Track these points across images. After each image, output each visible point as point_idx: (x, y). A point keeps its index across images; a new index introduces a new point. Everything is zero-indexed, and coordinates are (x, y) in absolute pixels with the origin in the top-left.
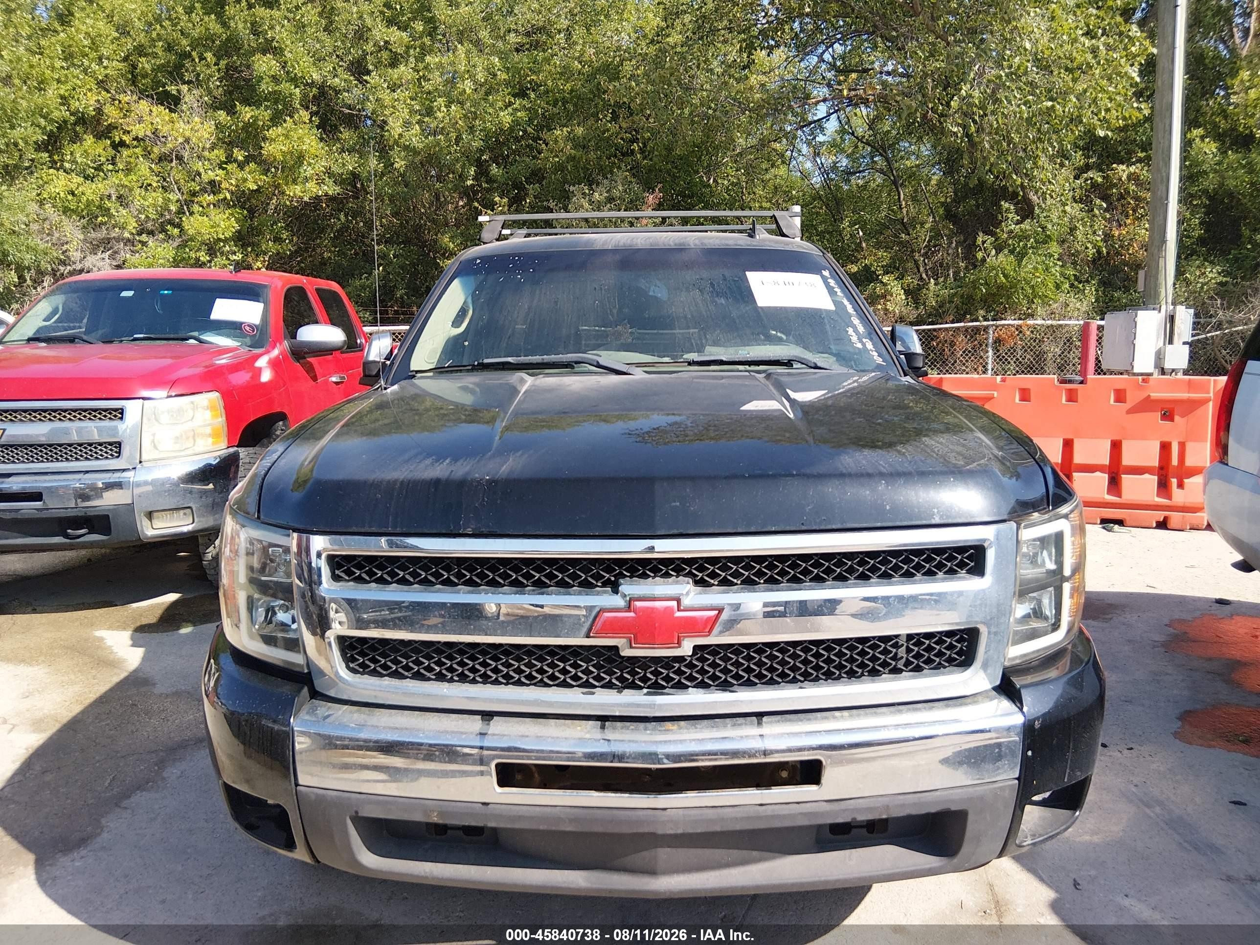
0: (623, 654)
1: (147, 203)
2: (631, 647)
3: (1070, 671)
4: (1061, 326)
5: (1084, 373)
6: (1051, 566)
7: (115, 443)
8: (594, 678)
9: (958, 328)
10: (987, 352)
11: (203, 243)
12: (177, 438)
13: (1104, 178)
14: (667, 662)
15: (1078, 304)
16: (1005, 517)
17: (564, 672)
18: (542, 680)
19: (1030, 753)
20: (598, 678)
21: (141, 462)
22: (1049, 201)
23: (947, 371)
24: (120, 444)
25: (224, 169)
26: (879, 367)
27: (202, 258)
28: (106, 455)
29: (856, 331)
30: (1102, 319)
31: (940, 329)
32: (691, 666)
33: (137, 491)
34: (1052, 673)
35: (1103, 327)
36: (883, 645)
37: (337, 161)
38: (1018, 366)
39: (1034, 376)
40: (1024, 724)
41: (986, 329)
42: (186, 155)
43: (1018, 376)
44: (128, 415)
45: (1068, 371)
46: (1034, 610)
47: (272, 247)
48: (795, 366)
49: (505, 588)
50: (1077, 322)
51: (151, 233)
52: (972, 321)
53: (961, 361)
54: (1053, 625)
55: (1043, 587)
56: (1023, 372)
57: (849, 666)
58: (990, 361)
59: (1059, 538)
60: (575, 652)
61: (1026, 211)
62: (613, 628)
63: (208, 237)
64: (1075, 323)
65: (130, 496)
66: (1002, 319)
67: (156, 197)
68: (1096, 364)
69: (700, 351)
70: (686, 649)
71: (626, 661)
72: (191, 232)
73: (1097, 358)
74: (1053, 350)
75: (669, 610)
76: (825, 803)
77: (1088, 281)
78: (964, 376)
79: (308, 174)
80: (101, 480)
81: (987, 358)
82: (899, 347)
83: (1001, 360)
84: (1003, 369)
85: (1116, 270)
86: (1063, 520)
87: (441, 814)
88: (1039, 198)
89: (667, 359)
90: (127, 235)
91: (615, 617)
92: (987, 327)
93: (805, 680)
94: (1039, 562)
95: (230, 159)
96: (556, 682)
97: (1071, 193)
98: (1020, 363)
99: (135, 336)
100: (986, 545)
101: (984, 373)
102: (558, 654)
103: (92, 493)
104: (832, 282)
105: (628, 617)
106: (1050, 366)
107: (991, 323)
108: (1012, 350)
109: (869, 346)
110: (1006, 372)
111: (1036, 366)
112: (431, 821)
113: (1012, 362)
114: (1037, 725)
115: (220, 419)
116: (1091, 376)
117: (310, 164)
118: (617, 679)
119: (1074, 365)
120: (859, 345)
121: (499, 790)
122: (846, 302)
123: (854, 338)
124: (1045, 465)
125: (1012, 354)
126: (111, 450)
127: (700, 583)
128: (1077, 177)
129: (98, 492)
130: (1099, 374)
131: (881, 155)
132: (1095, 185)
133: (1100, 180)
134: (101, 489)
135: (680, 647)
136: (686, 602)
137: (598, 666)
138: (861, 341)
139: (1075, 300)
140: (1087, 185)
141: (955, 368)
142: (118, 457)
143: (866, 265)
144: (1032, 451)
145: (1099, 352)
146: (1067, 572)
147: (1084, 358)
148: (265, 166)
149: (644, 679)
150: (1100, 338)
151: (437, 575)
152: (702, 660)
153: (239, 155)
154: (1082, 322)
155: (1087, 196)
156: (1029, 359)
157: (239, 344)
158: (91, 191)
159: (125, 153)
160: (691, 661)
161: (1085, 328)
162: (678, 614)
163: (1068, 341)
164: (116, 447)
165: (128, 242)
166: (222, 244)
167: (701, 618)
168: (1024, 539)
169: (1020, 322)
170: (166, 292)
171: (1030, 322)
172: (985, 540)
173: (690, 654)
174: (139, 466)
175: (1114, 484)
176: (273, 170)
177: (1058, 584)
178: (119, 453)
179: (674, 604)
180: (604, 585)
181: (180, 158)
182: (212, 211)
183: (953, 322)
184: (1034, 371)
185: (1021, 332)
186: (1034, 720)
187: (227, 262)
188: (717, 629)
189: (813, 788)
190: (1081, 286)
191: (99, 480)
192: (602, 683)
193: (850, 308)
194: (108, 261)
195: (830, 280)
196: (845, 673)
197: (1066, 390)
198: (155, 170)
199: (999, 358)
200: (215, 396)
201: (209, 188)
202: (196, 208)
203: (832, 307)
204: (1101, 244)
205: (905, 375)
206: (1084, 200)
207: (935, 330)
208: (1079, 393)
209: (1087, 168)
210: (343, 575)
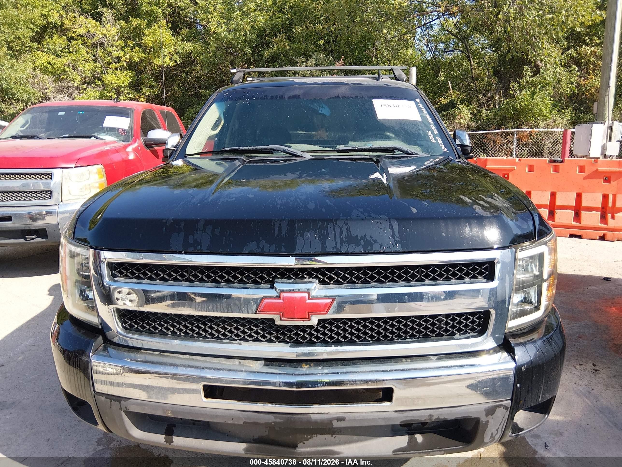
0: (276, 323)
1: (85, 69)
2: (281, 320)
3: (544, 335)
4: (552, 132)
5: (563, 157)
6: (536, 273)
7: (49, 191)
8: (261, 336)
9: (498, 133)
10: (513, 145)
11: (113, 88)
12: (81, 189)
13: (577, 53)
14: (303, 329)
15: (562, 120)
16: (508, 245)
17: (244, 332)
18: (231, 337)
19: (518, 385)
20: (264, 337)
21: (62, 201)
22: (548, 66)
23: (492, 155)
24: (51, 191)
25: (123, 50)
26: (444, 153)
27: (113, 96)
28: (44, 197)
29: (433, 133)
30: (574, 128)
31: (488, 133)
32: (317, 331)
33: (60, 217)
34: (535, 336)
35: (574, 132)
36: (432, 320)
37: (181, 45)
38: (529, 153)
39: (537, 158)
40: (516, 367)
41: (513, 134)
42: (105, 43)
43: (529, 158)
44: (54, 176)
45: (555, 155)
46: (525, 298)
47: (147, 91)
48: (396, 153)
49: (209, 283)
50: (561, 130)
51: (88, 83)
52: (506, 129)
53: (499, 150)
54: (535, 307)
55: (532, 285)
56: (531, 156)
57: (411, 332)
58: (514, 150)
59: (541, 256)
60: (249, 321)
61: (536, 71)
62: (270, 308)
63: (115, 85)
64: (560, 130)
65: (57, 219)
66: (521, 128)
67: (91, 65)
68: (570, 152)
69: (345, 144)
70: (314, 321)
71: (279, 327)
72: (107, 82)
73: (571, 149)
74: (547, 144)
75: (303, 299)
76: (394, 413)
77: (567, 109)
78: (501, 158)
79: (166, 53)
80: (45, 210)
81: (513, 148)
82: (458, 142)
83: (520, 149)
84: (521, 154)
85: (581, 103)
86: (544, 246)
87: (173, 412)
88: (542, 64)
89: (327, 149)
90: (75, 85)
91: (271, 302)
92: (513, 132)
93: (385, 340)
94: (530, 270)
95: (126, 45)
96: (239, 338)
97: (560, 62)
98: (530, 151)
99: (64, 135)
100: (495, 262)
101: (511, 156)
102: (239, 322)
103: (40, 217)
104: (421, 106)
105: (279, 303)
106: (546, 153)
107: (516, 130)
108: (526, 145)
109: (440, 141)
110: (523, 156)
111: (539, 153)
112: (167, 416)
113: (526, 151)
114: (523, 369)
115: (103, 179)
116: (567, 158)
117: (166, 48)
118: (274, 337)
119: (558, 152)
120: (434, 141)
121: (205, 399)
122: (428, 116)
123: (431, 137)
124: (534, 212)
125: (526, 146)
126: (47, 195)
127: (323, 282)
128: (562, 54)
129: (42, 216)
130: (572, 157)
131: (462, 42)
132: (572, 57)
133: (575, 55)
134: (44, 215)
135: (310, 320)
136: (313, 293)
137: (263, 330)
138: (435, 139)
139: (560, 118)
140: (568, 57)
141: (496, 154)
142: (50, 198)
143: (452, 99)
144: (527, 205)
145: (572, 146)
146: (545, 276)
147: (564, 149)
148: (144, 48)
149: (290, 338)
150: (573, 138)
151: (170, 275)
152: (324, 327)
153: (131, 43)
154: (563, 130)
155: (568, 64)
156: (535, 149)
157: (118, 139)
158: (59, 62)
159: (74, 42)
160: (317, 328)
161: (565, 133)
162: (308, 301)
163: (556, 140)
164: (49, 193)
165: (78, 88)
166: (123, 89)
167: (322, 304)
168: (519, 258)
169: (531, 130)
170: (81, 112)
171: (536, 130)
172: (495, 259)
173: (316, 324)
174: (61, 203)
175: (577, 216)
176: (148, 51)
177: (540, 283)
178: (51, 196)
179: (306, 295)
180: (266, 283)
181: (102, 45)
182: (118, 72)
183: (495, 129)
184: (537, 156)
185: (531, 135)
186: (522, 366)
187: (126, 98)
188: (331, 310)
189: (387, 403)
190: (563, 111)
191: (44, 210)
192: (266, 339)
193: (430, 120)
194: (67, 98)
195: (420, 104)
196: (409, 336)
197: (553, 165)
198: (89, 51)
199: (519, 149)
200: (100, 166)
201: (116, 60)
202: (110, 71)
203: (420, 119)
204: (574, 89)
205: (460, 157)
206: (567, 66)
207: (486, 134)
208: (560, 167)
209: (568, 48)
210: (117, 274)
